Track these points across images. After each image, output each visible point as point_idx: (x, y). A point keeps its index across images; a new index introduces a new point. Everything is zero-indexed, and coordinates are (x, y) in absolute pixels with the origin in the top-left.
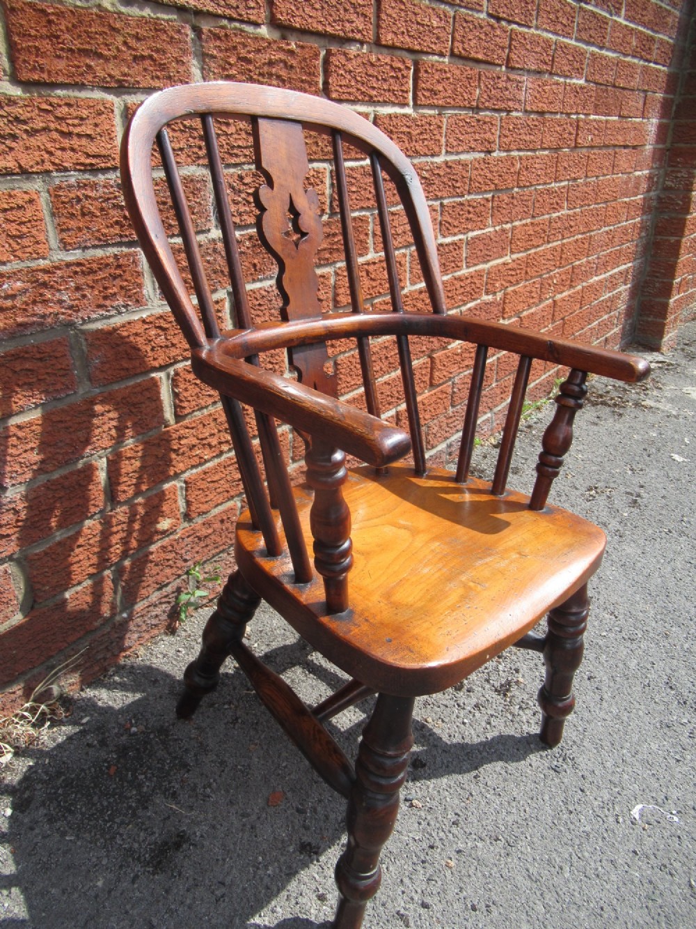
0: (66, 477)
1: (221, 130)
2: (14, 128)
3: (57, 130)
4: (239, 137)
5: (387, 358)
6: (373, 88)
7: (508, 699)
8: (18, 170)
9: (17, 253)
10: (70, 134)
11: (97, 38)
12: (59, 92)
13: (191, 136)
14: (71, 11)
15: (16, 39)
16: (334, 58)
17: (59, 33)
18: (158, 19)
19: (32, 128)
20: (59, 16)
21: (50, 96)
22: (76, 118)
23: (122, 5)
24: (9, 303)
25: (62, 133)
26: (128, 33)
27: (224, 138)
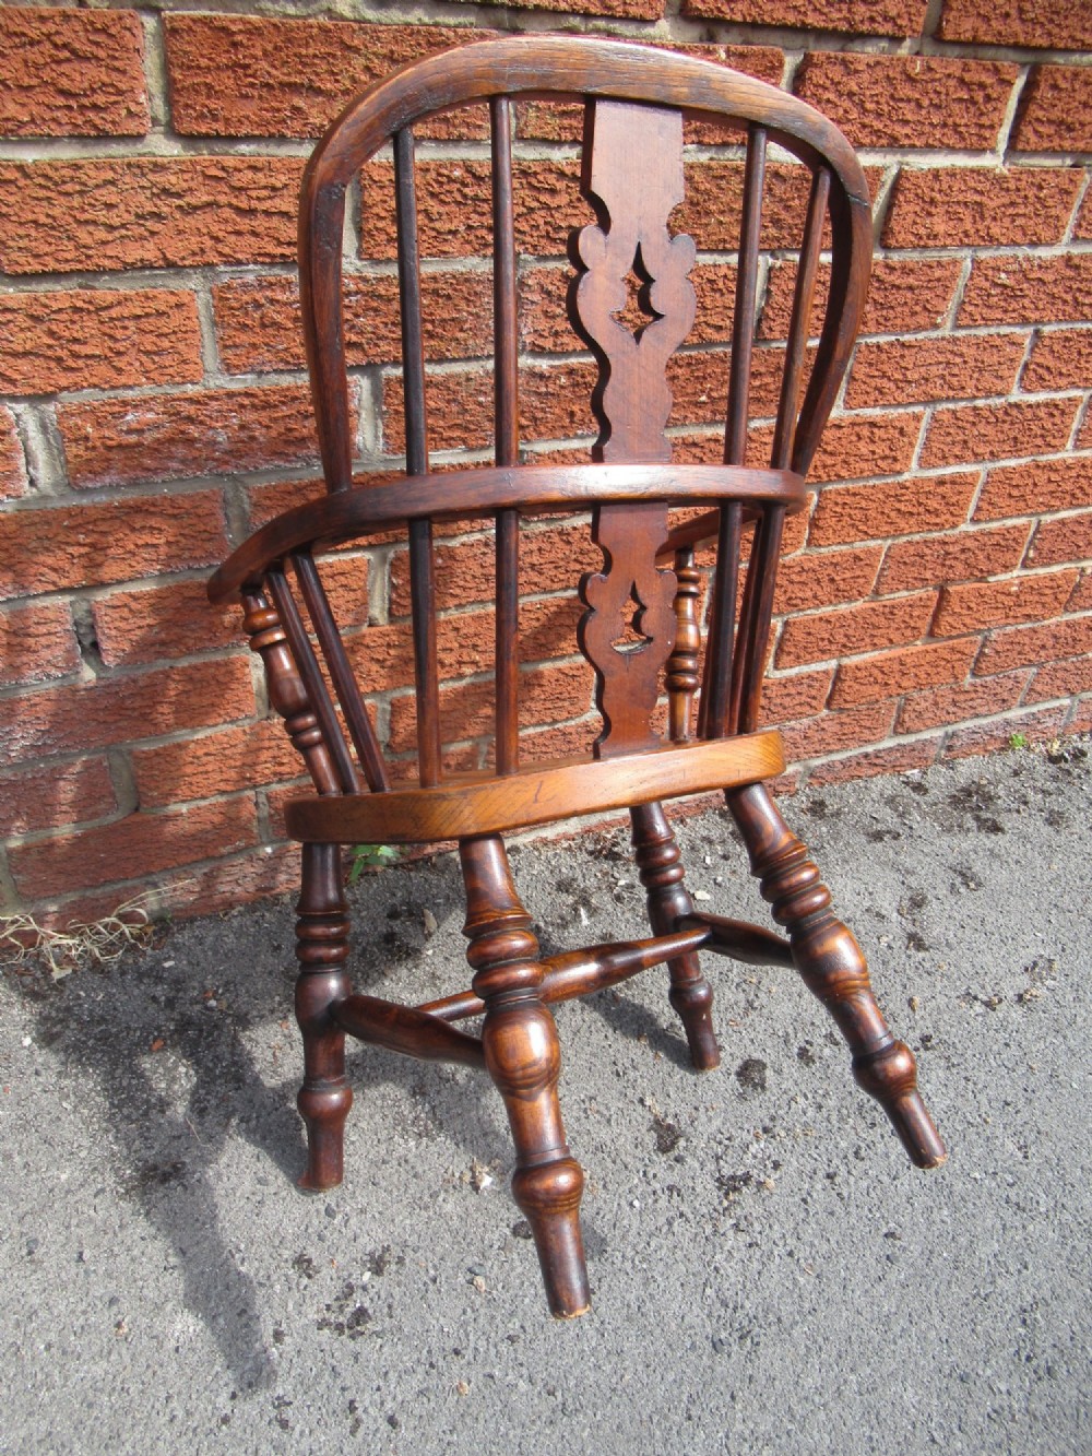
0: (196, 668)
1: (538, 201)
2: (159, 203)
3: (230, 205)
4: (574, 212)
5: (832, 580)
6: (906, 122)
7: (726, 1203)
8: (161, 262)
9: (151, 375)
10: (252, 212)
11: (315, 65)
12: (244, 148)
13: (475, 212)
14: (275, 25)
15: (177, 75)
16: (817, 71)
17: (247, 61)
18: (436, 25)
19: (189, 204)
20: (252, 34)
21: (227, 154)
22: (265, 188)
23: (369, 7)
24: (133, 438)
25: (239, 211)
26: (374, 53)
27: (543, 213)
